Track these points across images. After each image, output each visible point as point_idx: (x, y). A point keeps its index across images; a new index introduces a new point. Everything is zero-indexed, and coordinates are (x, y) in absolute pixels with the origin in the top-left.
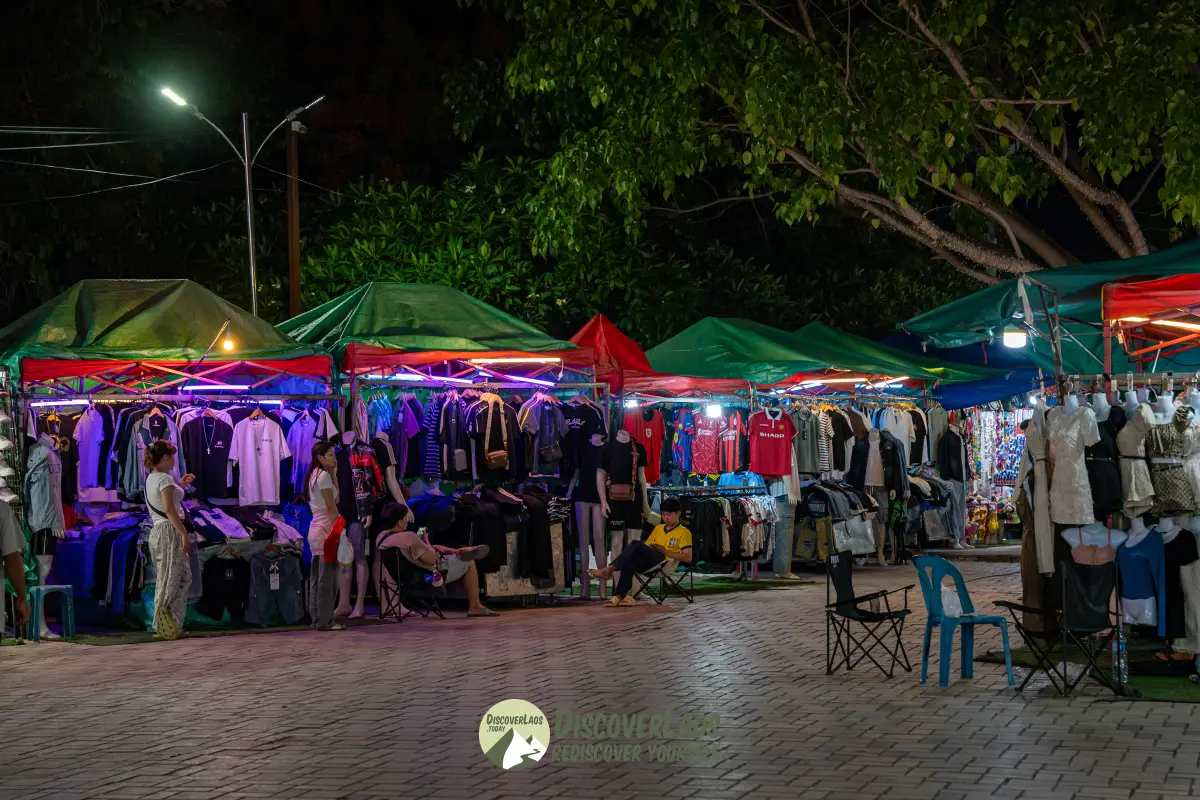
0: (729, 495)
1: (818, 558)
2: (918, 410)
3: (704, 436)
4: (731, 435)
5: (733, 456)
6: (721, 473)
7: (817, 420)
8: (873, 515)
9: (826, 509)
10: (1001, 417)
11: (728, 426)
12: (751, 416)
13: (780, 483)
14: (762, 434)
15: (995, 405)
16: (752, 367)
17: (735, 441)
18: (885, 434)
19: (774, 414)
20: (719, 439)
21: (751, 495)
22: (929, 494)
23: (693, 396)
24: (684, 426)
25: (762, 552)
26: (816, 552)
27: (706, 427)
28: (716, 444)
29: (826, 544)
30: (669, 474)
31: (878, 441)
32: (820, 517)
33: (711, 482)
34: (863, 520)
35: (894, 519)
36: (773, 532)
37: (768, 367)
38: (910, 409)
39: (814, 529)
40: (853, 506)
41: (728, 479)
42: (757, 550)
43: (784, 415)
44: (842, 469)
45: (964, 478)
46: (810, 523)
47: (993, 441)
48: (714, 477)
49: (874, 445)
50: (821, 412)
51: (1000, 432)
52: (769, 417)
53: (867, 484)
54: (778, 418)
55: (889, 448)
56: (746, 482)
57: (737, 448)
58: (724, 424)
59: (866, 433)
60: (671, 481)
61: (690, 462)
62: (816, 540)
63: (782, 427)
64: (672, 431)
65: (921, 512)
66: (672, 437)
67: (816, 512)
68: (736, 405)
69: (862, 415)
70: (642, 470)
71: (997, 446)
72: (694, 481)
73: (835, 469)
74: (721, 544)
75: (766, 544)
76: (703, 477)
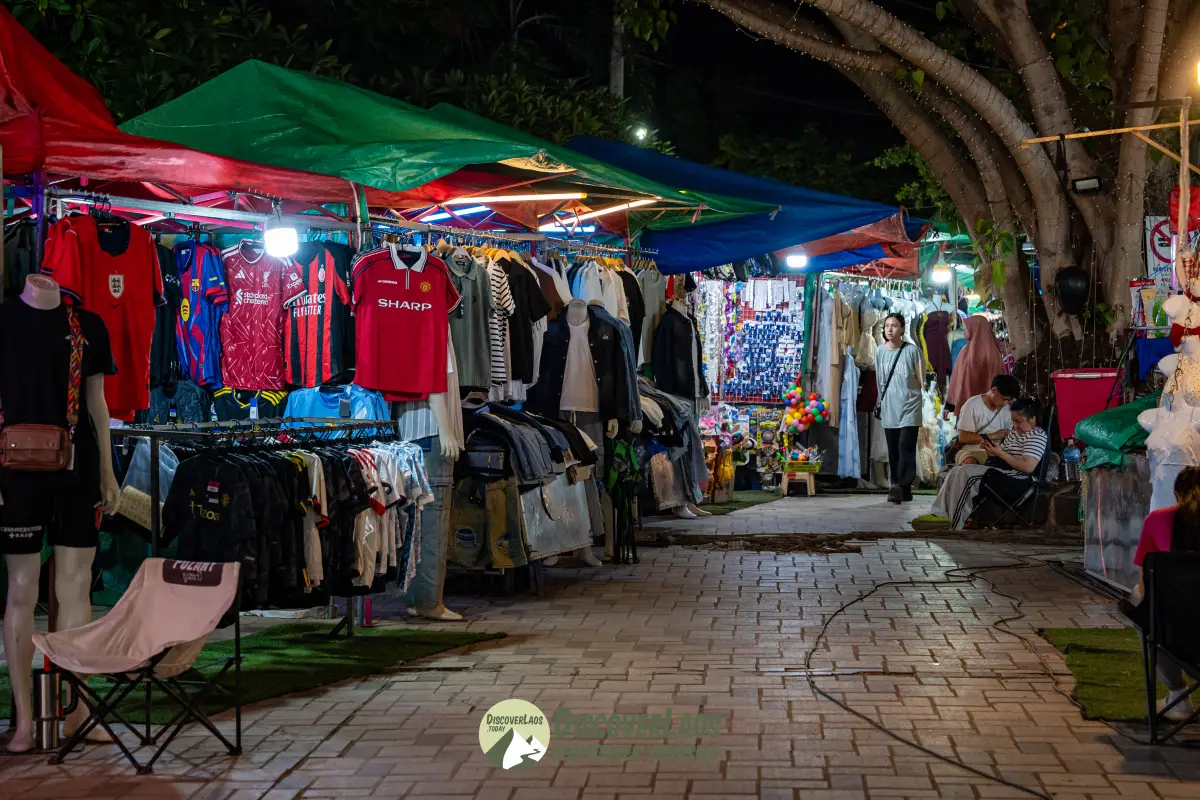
0: (322, 444)
1: (489, 567)
2: (627, 269)
3: (249, 307)
4: (313, 305)
5: (318, 350)
6: (289, 388)
7: (484, 275)
8: (586, 472)
9: (507, 463)
10: (732, 289)
11: (305, 285)
12: (357, 261)
13: (422, 412)
14: (383, 303)
15: (727, 269)
16: (356, 153)
17: (321, 318)
18: (597, 312)
19: (410, 258)
20: (284, 313)
21: (368, 441)
22: (661, 425)
23: (229, 206)
24: (204, 282)
25: (395, 575)
26: (484, 552)
27: (252, 287)
28: (278, 325)
29: (507, 536)
30: (169, 391)
31: (586, 325)
32: (494, 480)
33: (265, 408)
34: (571, 481)
35: (614, 475)
36: (417, 528)
37: (396, 153)
38: (619, 269)
39: (482, 504)
40: (557, 455)
41: (306, 402)
42: (383, 570)
43: (430, 260)
44: (527, 380)
45: (697, 395)
46: (473, 493)
47: (721, 331)
48: (274, 398)
49: (579, 331)
50: (489, 260)
51: (730, 315)
52: (400, 265)
53: (563, 408)
54: (418, 267)
55: (606, 337)
56: (347, 411)
57: (327, 335)
58: (295, 280)
59: (563, 310)
60: (173, 407)
61: (218, 364)
62: (486, 526)
63: (425, 287)
64: (176, 294)
65: (647, 458)
66: (175, 308)
67: (485, 470)
68: (323, 237)
69: (552, 272)
70: (98, 383)
71: (727, 339)
72: (229, 409)
73: (514, 378)
74: (302, 564)
75: (403, 553)
76: (247, 396)
